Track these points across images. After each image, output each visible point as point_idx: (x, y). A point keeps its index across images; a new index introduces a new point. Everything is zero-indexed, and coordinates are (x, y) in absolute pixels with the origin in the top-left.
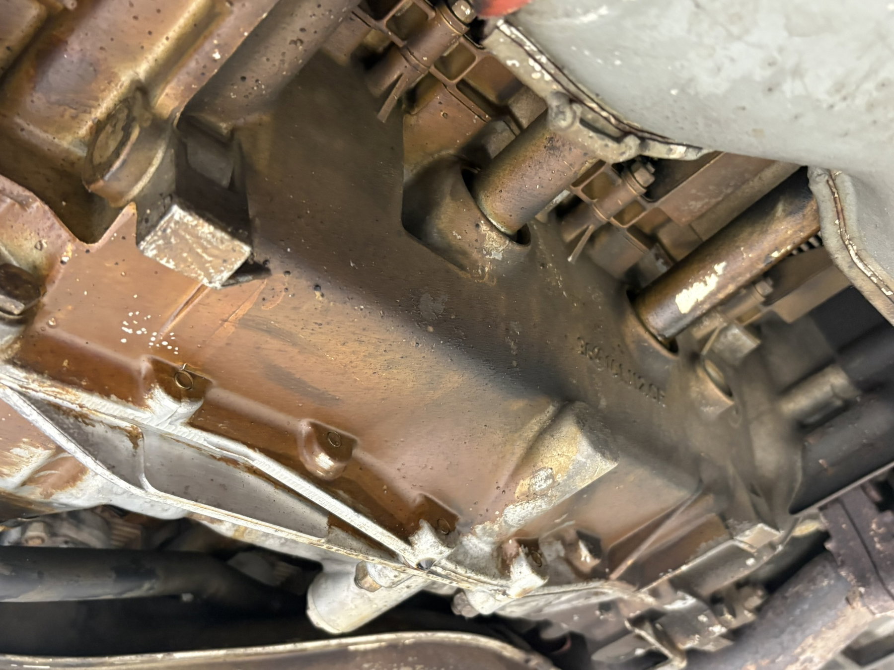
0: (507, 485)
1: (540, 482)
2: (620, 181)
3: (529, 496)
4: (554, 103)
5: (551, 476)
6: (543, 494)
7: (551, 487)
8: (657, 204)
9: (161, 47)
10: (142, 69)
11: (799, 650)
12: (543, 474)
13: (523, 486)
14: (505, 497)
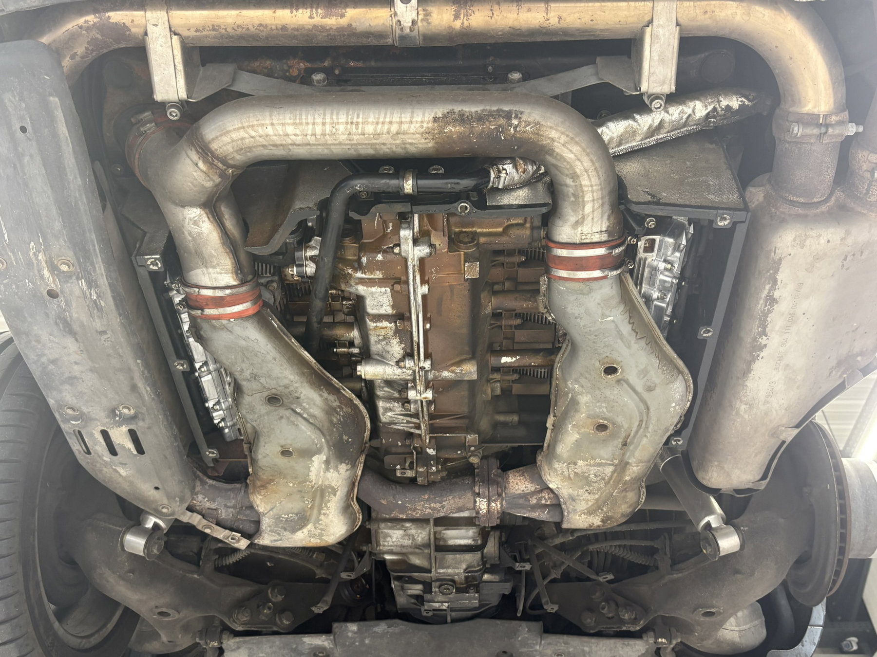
0: (449, 365)
1: (458, 370)
2: (514, 318)
3: (453, 372)
4: (541, 294)
5: (462, 370)
6: (456, 373)
7: (459, 373)
8: (515, 331)
9: (486, 230)
10: (479, 230)
11: (445, 499)
12: (460, 368)
13: (453, 368)
14: (446, 368)
